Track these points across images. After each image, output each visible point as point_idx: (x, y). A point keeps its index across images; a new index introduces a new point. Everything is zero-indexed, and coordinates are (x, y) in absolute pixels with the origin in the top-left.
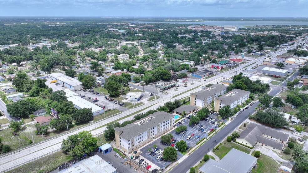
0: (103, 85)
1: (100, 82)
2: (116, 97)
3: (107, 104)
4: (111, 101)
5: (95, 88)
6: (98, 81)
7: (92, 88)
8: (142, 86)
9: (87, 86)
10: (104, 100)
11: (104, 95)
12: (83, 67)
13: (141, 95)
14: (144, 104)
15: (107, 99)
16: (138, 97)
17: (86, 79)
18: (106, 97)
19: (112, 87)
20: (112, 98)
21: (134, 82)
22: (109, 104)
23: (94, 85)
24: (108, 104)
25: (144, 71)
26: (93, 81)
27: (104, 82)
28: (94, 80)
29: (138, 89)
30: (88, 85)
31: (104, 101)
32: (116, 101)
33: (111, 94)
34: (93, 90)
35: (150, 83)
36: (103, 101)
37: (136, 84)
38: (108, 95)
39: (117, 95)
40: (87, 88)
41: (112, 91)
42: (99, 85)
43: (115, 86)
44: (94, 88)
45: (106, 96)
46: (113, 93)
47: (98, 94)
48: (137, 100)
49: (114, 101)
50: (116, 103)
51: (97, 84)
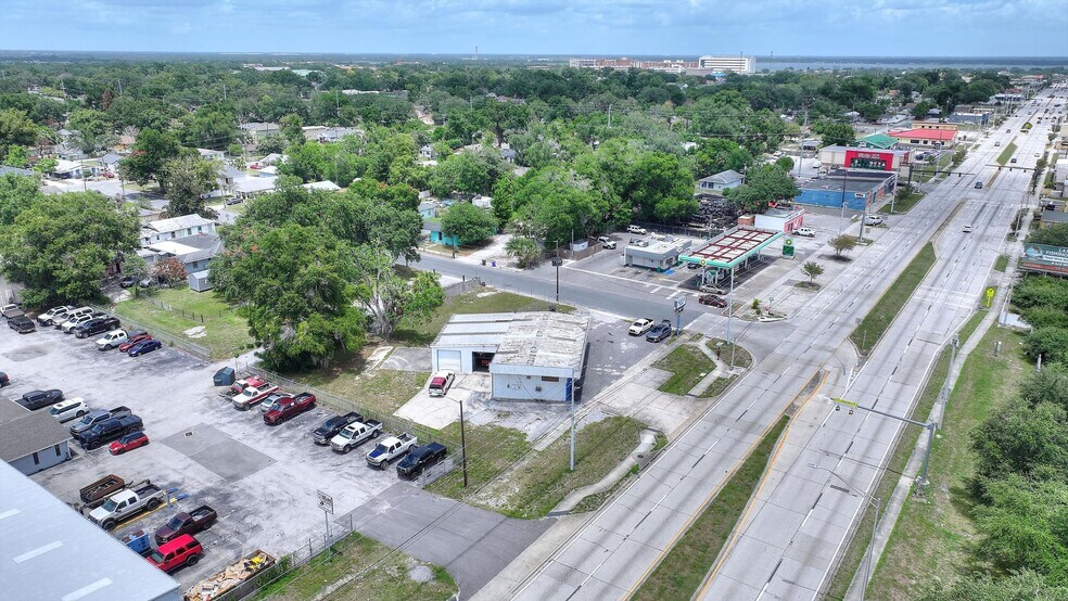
0: (204, 274)
1: (182, 250)
2: (329, 375)
3: (238, 462)
4: (284, 415)
5: (137, 295)
6: (167, 247)
7: (106, 302)
8: (521, 265)
9: (47, 279)
10: (211, 406)
11: (211, 359)
12: (78, 177)
13: (580, 337)
14: (661, 442)
15: (241, 399)
16: (564, 361)
17: (41, 219)
18: (225, 379)
19: (289, 271)
20: (294, 388)
21: (448, 247)
22: (257, 462)
23: (120, 274)
24: (253, 470)
25: (494, 174)
26: (117, 236)
27: (218, 248)
28: (119, 235)
29: (500, 290)
30: (64, 276)
31: (209, 419)
32: (338, 425)
33: (278, 349)
34: (111, 312)
35: (578, 247)
36: (193, 420)
37: (474, 258)
38: (249, 359)
39: (341, 357)
40: (53, 302)
41: (295, 314)
42: (171, 275)
43: (318, 266)
44: (124, 296)
45: (230, 364)
46: (298, 335)
47: (153, 346)
48: (557, 392)
49: (320, 415)
50: (340, 441)
51: (152, 268)
